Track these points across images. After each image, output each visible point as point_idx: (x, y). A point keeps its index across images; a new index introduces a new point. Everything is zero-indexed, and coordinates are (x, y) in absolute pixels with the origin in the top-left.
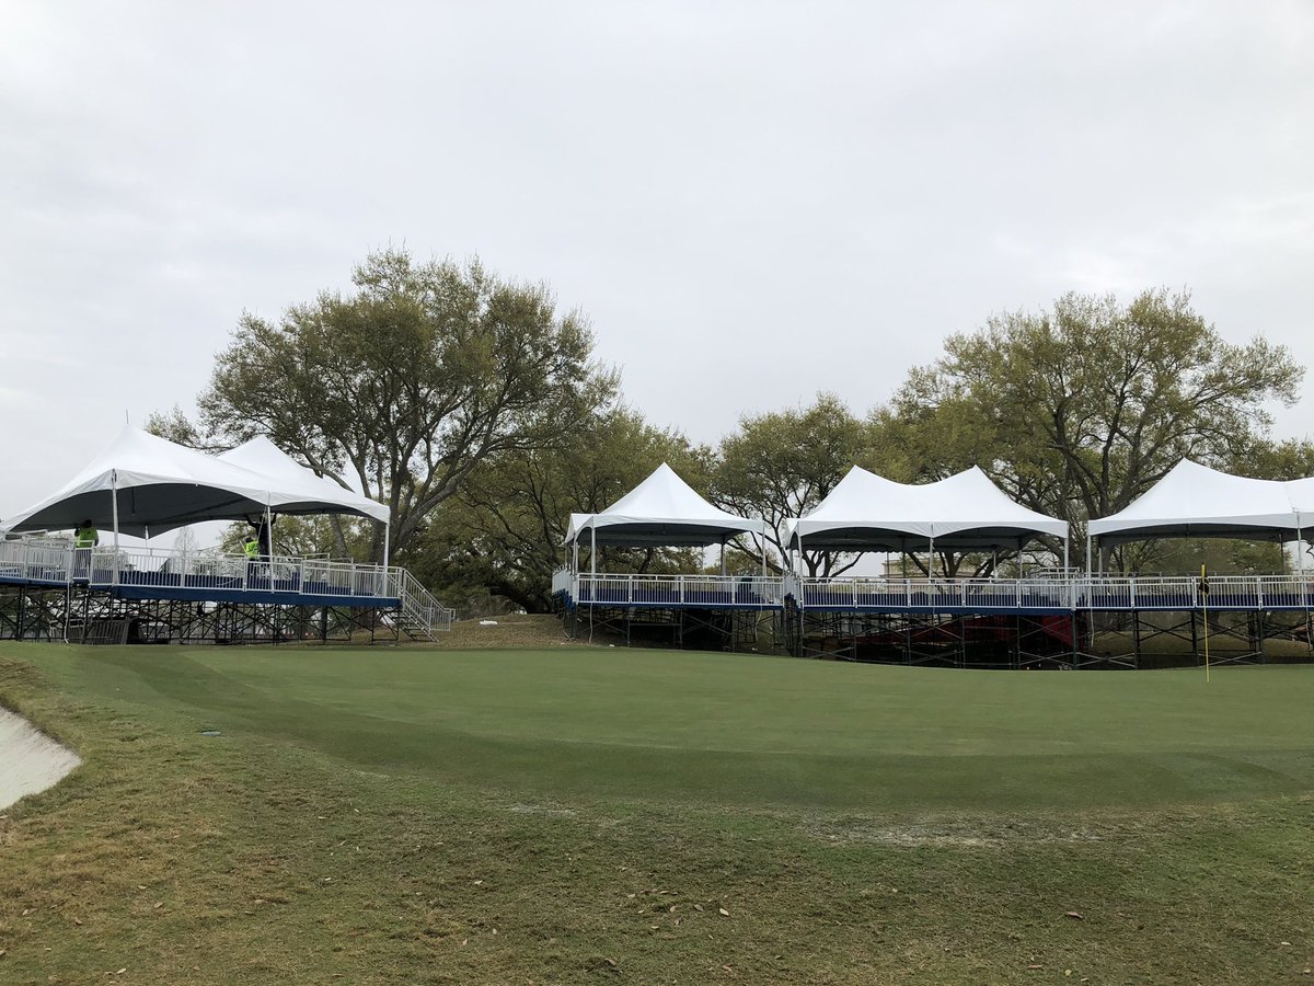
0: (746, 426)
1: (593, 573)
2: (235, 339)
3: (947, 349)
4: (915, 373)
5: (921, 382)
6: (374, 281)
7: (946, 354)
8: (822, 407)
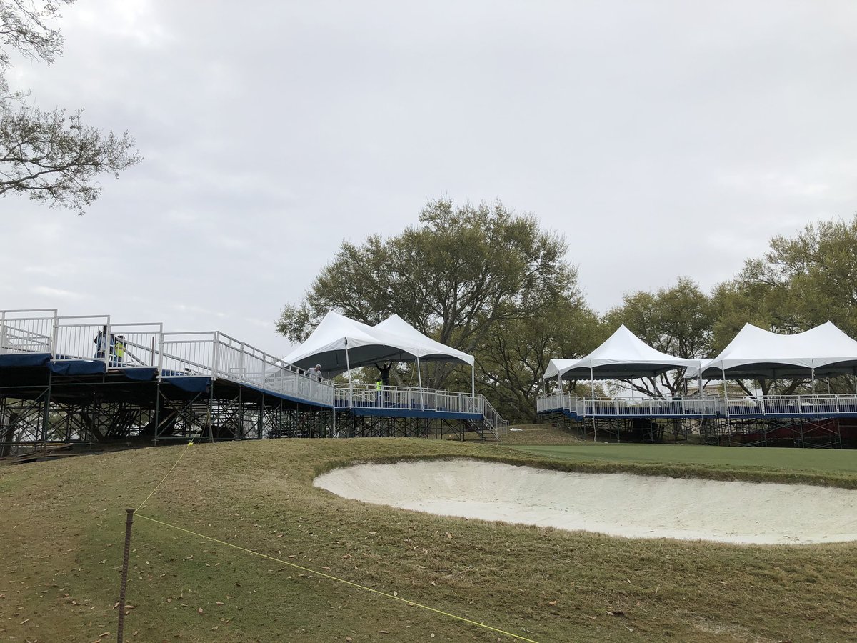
0: (627, 301)
1: (593, 397)
2: (336, 257)
3: (771, 246)
4: (750, 263)
5: (754, 268)
6: (432, 218)
7: (772, 249)
8: (681, 287)
